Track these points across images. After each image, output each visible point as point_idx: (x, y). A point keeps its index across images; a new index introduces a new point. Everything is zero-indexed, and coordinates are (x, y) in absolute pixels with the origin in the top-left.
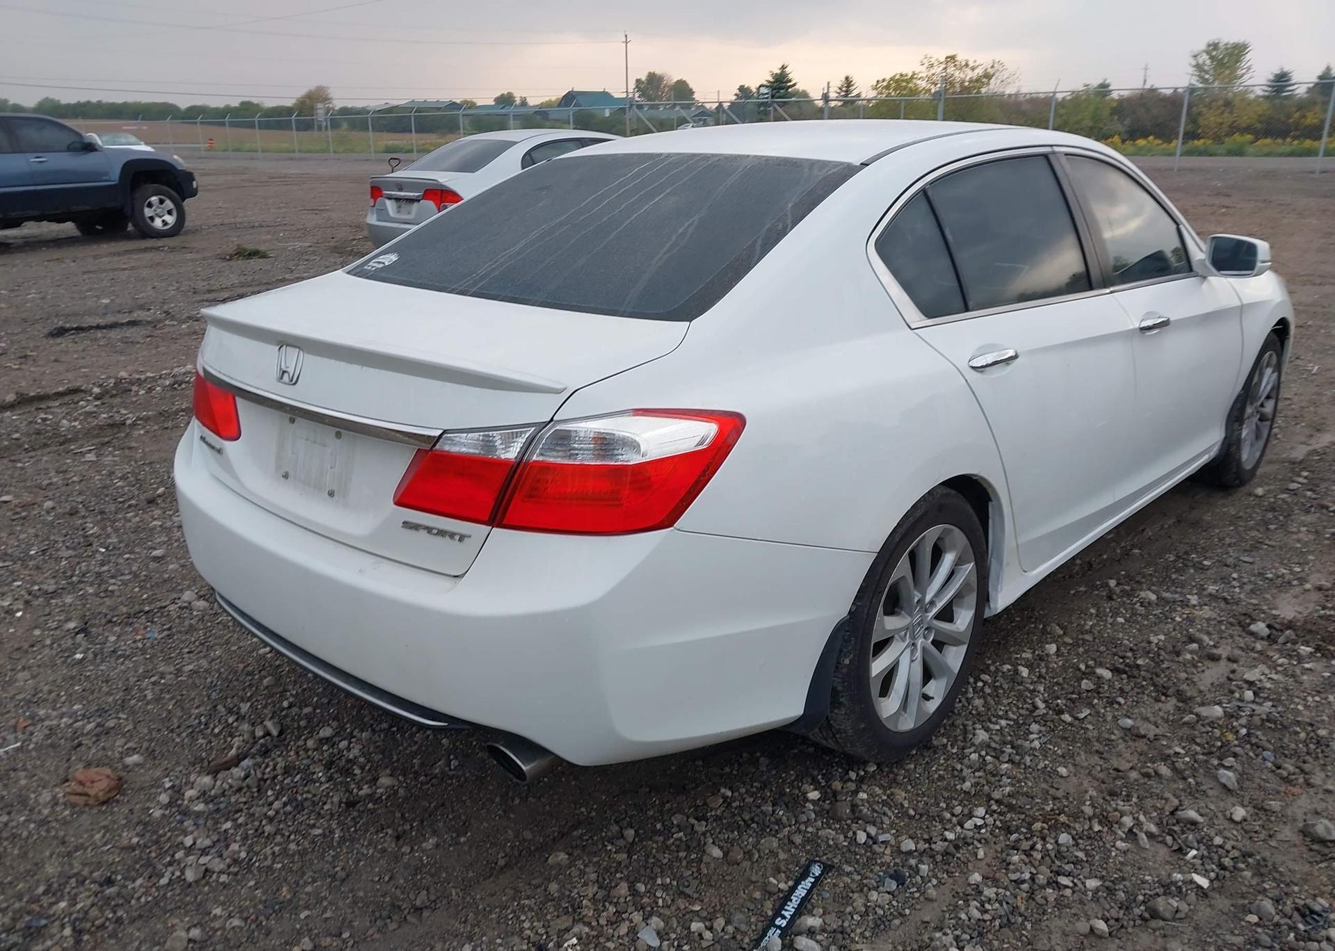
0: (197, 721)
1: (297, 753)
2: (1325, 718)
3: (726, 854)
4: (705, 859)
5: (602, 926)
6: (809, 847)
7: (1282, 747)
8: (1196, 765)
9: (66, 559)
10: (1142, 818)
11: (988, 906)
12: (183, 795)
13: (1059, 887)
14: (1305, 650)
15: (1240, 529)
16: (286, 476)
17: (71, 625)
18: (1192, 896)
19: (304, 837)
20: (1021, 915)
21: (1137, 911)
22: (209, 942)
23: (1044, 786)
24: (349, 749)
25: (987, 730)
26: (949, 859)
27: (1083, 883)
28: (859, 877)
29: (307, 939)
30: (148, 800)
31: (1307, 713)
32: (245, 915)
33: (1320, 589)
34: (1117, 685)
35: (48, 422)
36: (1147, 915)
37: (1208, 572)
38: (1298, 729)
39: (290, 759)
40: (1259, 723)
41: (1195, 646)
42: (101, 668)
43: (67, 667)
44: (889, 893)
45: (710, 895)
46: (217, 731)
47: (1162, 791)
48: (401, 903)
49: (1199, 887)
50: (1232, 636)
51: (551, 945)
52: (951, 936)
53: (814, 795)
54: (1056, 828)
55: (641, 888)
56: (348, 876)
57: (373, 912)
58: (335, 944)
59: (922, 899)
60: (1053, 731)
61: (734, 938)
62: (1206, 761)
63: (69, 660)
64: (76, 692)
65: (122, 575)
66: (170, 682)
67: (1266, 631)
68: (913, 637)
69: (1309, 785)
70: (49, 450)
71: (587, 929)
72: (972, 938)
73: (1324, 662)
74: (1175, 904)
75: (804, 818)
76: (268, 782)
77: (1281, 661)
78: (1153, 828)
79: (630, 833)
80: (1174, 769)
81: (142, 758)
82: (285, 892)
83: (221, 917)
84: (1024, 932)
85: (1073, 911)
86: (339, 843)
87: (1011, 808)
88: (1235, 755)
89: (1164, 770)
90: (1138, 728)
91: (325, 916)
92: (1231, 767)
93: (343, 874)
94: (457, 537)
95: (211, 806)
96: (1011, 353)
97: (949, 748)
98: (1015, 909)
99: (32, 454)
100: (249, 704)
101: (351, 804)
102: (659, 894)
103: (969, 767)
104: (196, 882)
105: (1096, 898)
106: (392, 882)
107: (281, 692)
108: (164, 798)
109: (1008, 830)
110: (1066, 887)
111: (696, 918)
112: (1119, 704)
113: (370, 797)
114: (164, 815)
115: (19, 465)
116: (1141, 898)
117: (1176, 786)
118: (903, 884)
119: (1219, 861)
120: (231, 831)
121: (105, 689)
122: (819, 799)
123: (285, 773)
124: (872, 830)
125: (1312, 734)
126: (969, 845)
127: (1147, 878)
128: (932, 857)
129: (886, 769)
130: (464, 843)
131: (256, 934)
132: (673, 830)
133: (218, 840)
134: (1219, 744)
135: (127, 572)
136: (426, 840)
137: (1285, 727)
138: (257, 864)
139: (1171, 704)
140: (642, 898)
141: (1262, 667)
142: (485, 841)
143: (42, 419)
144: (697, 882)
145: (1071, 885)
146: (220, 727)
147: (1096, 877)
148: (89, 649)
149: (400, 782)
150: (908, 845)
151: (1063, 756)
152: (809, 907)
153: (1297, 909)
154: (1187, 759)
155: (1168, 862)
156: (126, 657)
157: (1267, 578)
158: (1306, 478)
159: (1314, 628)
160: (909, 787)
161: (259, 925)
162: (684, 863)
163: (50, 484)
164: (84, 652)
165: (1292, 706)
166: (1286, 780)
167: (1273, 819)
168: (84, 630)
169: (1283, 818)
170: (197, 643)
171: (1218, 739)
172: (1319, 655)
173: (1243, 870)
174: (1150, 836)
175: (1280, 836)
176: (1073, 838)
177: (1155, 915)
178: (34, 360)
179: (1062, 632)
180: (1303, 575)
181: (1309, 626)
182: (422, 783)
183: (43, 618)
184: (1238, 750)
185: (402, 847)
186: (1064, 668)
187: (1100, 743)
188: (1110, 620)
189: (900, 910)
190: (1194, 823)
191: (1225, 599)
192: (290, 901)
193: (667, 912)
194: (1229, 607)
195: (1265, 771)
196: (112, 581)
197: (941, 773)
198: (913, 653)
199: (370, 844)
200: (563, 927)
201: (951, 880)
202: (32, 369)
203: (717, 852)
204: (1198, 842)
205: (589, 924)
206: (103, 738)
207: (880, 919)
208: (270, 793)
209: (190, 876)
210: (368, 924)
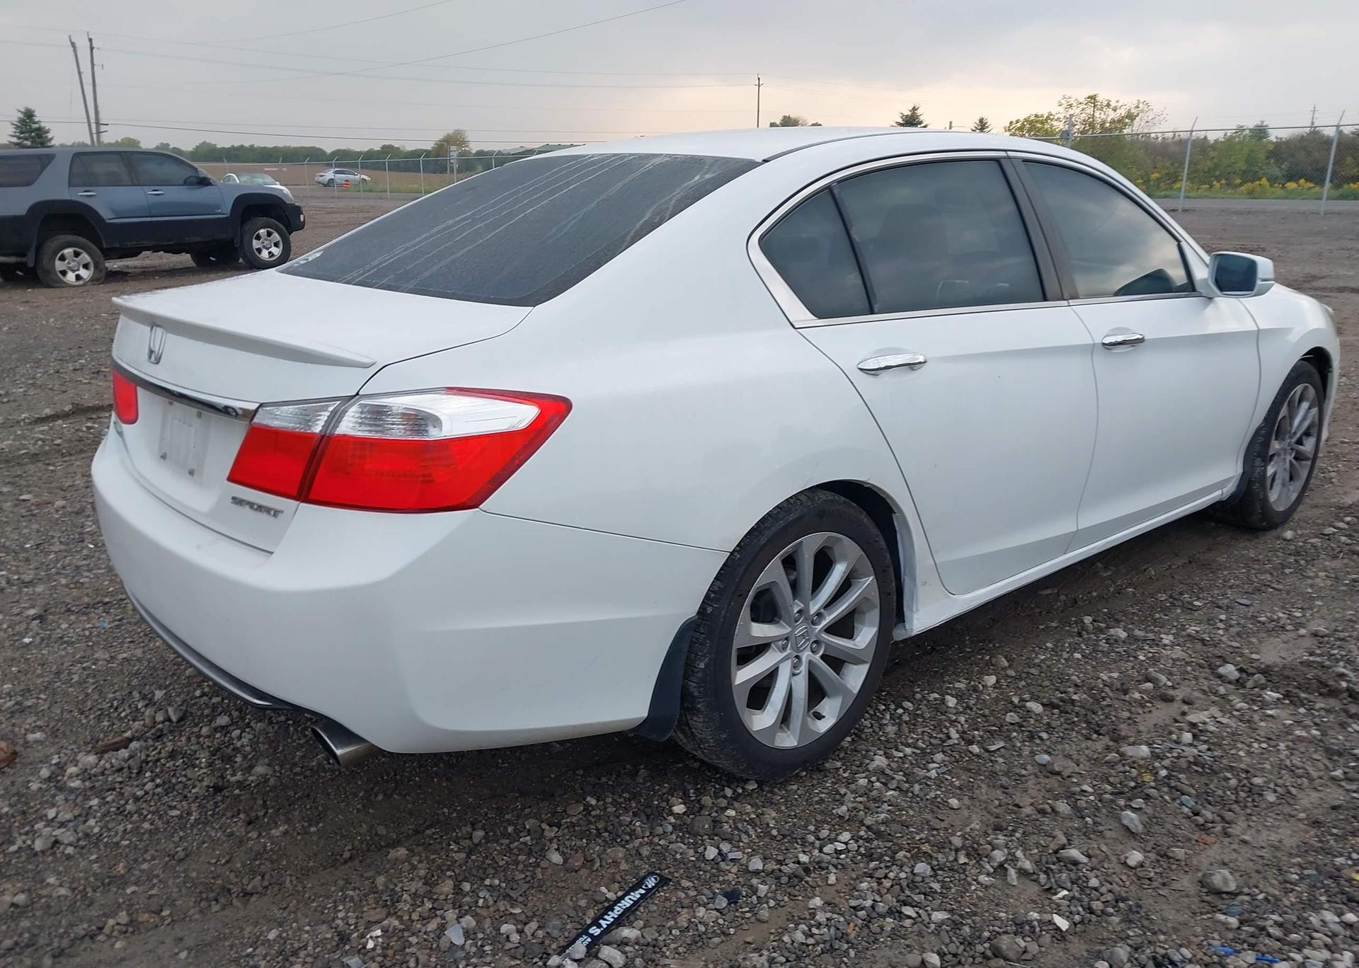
0: (109, 705)
1: (189, 739)
2: (1268, 766)
3: (565, 861)
4: (544, 864)
5: (413, 921)
6: (654, 860)
7: (1207, 792)
8: (1100, 805)
9: (56, 552)
10: (1019, 854)
11: (814, 930)
12: (65, 771)
13: (900, 916)
14: (1271, 695)
15: (1253, 571)
16: (164, 457)
17: (32, 612)
18: (1047, 938)
19: (160, 817)
20: (848, 942)
21: (980, 948)
22: (30, 908)
23: (929, 816)
24: (240, 738)
25: (887, 756)
26: (798, 881)
27: (929, 915)
28: (695, 893)
29: (124, 913)
30: (32, 774)
31: (1248, 760)
32: (74, 886)
33: (1315, 635)
34: (1046, 720)
35: (92, 431)
36: (989, 953)
37: (1196, 614)
38: (1229, 775)
39: (179, 744)
40: (1185, 766)
41: (1149, 685)
42: (43, 652)
43: (12, 650)
44: (718, 910)
45: (536, 900)
46: (123, 715)
47: (1052, 829)
48: (231, 886)
49: (1058, 929)
50: (1196, 678)
51: (355, 935)
52: (764, 958)
53: (679, 809)
54: (917, 856)
55: (467, 887)
56: (187, 856)
57: (201, 892)
58: (152, 920)
59: (753, 919)
60: (957, 762)
61: (542, 943)
62: (1112, 801)
63: (17, 644)
64: (11, 672)
65: (99, 569)
66: (100, 668)
67: (1236, 675)
68: (797, 649)
69: (1227, 835)
70: (84, 455)
71: (396, 923)
72: (788, 961)
73: (1291, 709)
74: (1023, 944)
75: (660, 830)
76: (150, 764)
77: (1239, 705)
78: (1028, 865)
79: (479, 834)
80: (1075, 807)
81: (44, 736)
82: (121, 868)
83: (53, 885)
84: (845, 959)
85: (907, 942)
86: (192, 825)
87: (879, 835)
88: (1147, 798)
89: (1063, 807)
90: (1053, 764)
91: (150, 893)
92: (1140, 809)
93: (181, 855)
94: (272, 512)
95: (87, 784)
96: (921, 359)
97: (841, 771)
98: (843, 937)
99: (67, 458)
100: (164, 691)
101: (218, 789)
102: (481, 895)
103: (854, 792)
104: (43, 852)
105: (937, 932)
106: (229, 865)
107: (200, 682)
108: (45, 773)
109: (870, 856)
110: (909, 917)
111: (512, 921)
112: (1041, 738)
113: (240, 784)
114: (40, 788)
115: (51, 468)
116: (986, 934)
117: (1070, 824)
118: (736, 903)
119: (1089, 904)
120: (95, 808)
121: (39, 671)
122: (684, 813)
123: (169, 757)
124: (725, 847)
125: (1245, 781)
126: (823, 869)
127: (1002, 915)
128: (778, 878)
129: (767, 789)
130: (315, 833)
131: (78, 904)
132: (522, 834)
133: (80, 815)
134: (1133, 784)
135: (103, 566)
136: (277, 827)
137: (1215, 772)
138: (106, 840)
139: (1100, 744)
140: (465, 896)
141: (1214, 710)
142: (336, 833)
143: (87, 427)
144: (526, 886)
145: (914, 915)
146: (128, 711)
147: (945, 910)
148: (38, 634)
149: (275, 771)
150: (756, 864)
151: (960, 788)
152: (632, 918)
153: (1154, 958)
154: (1092, 798)
155: (1034, 902)
156: (70, 643)
157: (1259, 622)
158: (1348, 523)
159: (1291, 674)
160: (783, 808)
161: (85, 896)
162: (520, 867)
163: (72, 486)
164: (33, 637)
165: (1232, 752)
166: (1203, 828)
167: (1174, 867)
168: (41, 618)
169: (1185, 866)
170: (142, 634)
171: (1133, 779)
172: (1287, 702)
173: (1112, 915)
174: (1022, 873)
175: (1175, 886)
176: (932, 868)
177: (997, 953)
178: (105, 376)
179: (1006, 664)
180: (1303, 620)
181: (1286, 673)
182: (296, 774)
183: (10, 605)
184: (1153, 792)
185: (250, 832)
186: (997, 701)
187: (1009, 778)
188: (1065, 655)
189: (725, 929)
190: (1075, 863)
191: (1203, 641)
192: (123, 876)
193: (484, 912)
194: (1205, 649)
195: (1179, 816)
196: (87, 574)
197: (823, 796)
198: (795, 666)
199: (221, 828)
200: (373, 919)
201: (792, 904)
202: (100, 384)
203: (556, 858)
204: (1073, 883)
205: (400, 918)
206: (17, 715)
207: (700, 936)
208: (148, 774)
209: (39, 845)
210: (191, 904)
